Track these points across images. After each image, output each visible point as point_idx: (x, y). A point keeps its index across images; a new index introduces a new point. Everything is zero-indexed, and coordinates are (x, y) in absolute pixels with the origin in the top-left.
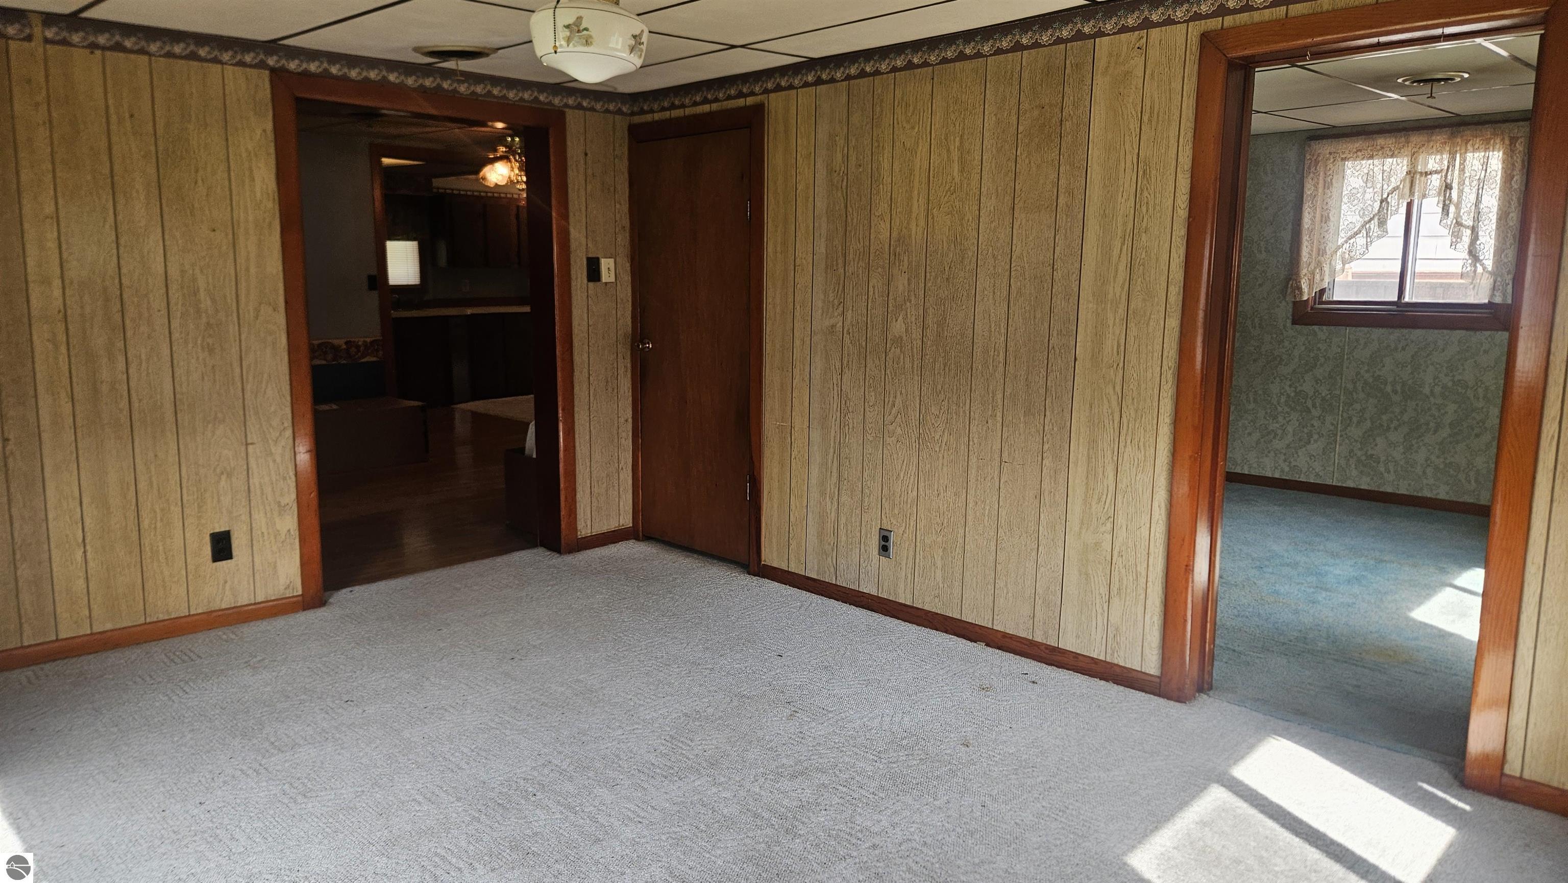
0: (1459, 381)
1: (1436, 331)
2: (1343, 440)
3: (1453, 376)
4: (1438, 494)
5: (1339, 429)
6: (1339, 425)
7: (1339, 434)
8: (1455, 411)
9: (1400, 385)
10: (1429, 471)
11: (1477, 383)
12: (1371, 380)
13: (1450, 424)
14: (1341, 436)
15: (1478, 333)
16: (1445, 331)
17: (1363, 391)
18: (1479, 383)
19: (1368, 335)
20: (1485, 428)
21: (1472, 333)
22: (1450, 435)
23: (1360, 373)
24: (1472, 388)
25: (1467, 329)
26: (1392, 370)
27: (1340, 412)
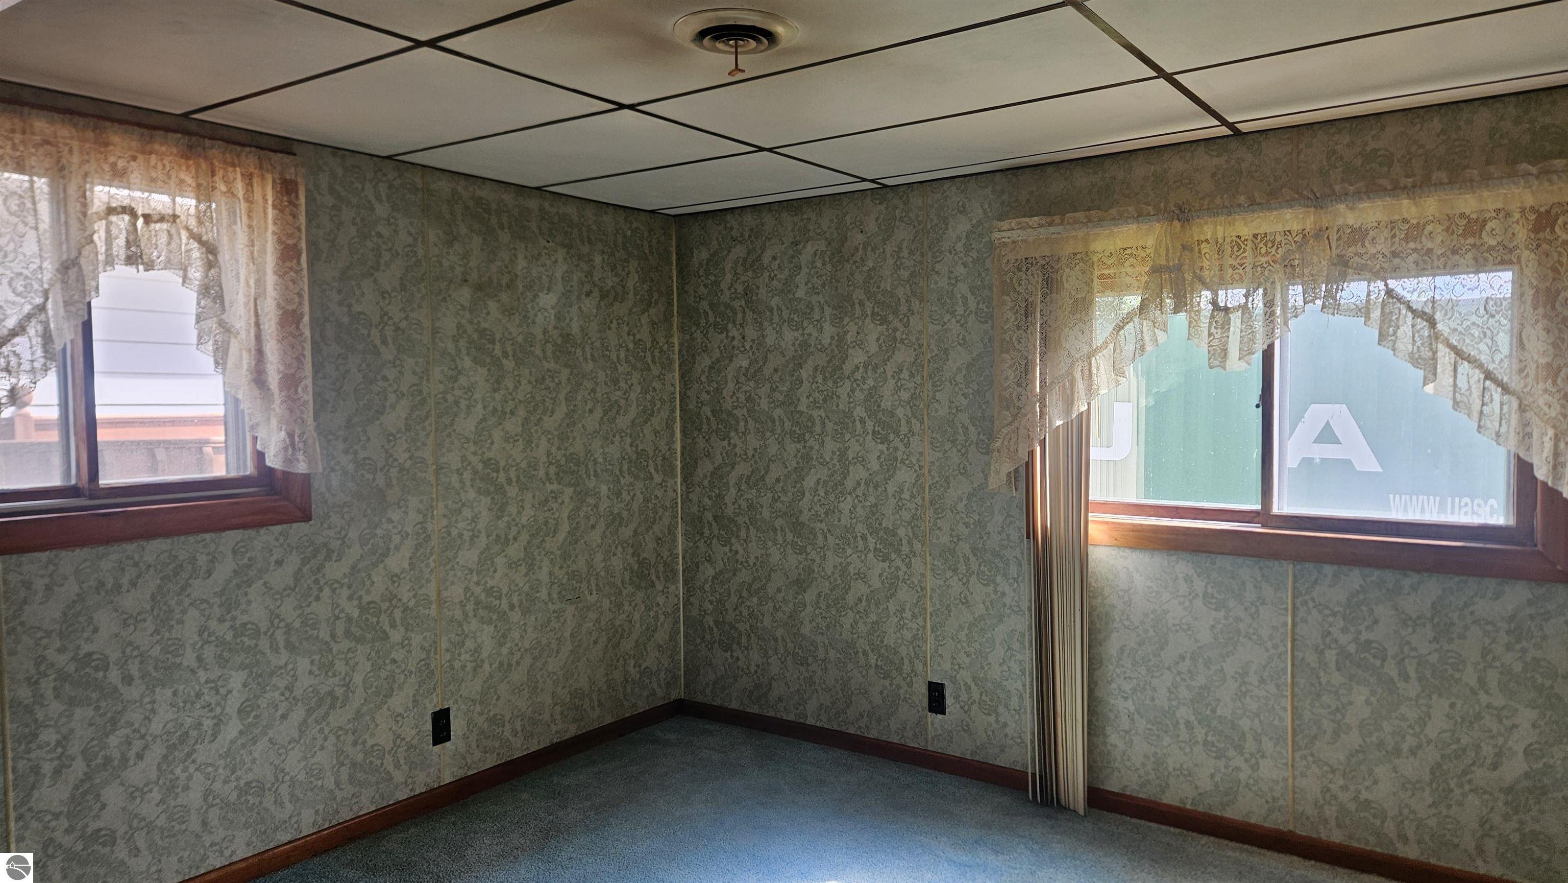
0: (244, 625)
1: (191, 539)
2: (26, 827)
3: (234, 619)
4: (233, 853)
5: (11, 804)
6: (11, 794)
7: (12, 815)
8: (245, 685)
9: (137, 661)
10: (214, 815)
11: (272, 623)
12: (71, 668)
13: (239, 711)
14: (19, 818)
15: (263, 531)
16: (208, 536)
17: (57, 697)
18: (276, 621)
19: (51, 567)
20: (294, 698)
21: (251, 532)
22: (241, 733)
23: (44, 658)
24: (265, 634)
25: (244, 526)
26: (116, 635)
27: (10, 764)
